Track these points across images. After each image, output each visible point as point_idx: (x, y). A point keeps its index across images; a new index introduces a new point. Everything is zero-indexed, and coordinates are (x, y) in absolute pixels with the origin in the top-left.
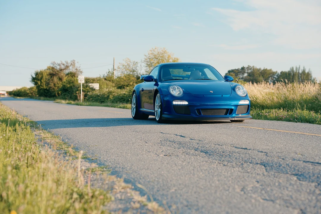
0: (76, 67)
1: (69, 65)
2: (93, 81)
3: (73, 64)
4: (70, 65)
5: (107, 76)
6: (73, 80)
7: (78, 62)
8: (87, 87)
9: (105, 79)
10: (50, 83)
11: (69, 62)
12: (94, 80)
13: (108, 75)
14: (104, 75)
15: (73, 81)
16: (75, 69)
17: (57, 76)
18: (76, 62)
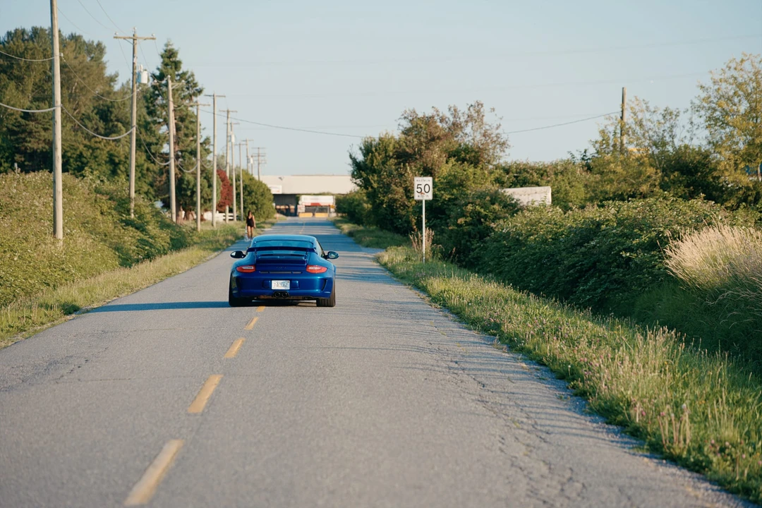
0: (487, 127)
1: (462, 119)
2: (542, 175)
3: (476, 115)
4: (467, 122)
5: (596, 155)
6: (463, 177)
7: (493, 110)
8: (493, 204)
9: (589, 168)
10: (393, 187)
11: (463, 109)
12: (545, 171)
13: (598, 152)
14: (585, 152)
15: (462, 181)
16: (483, 132)
17: (419, 163)
18: (486, 110)
